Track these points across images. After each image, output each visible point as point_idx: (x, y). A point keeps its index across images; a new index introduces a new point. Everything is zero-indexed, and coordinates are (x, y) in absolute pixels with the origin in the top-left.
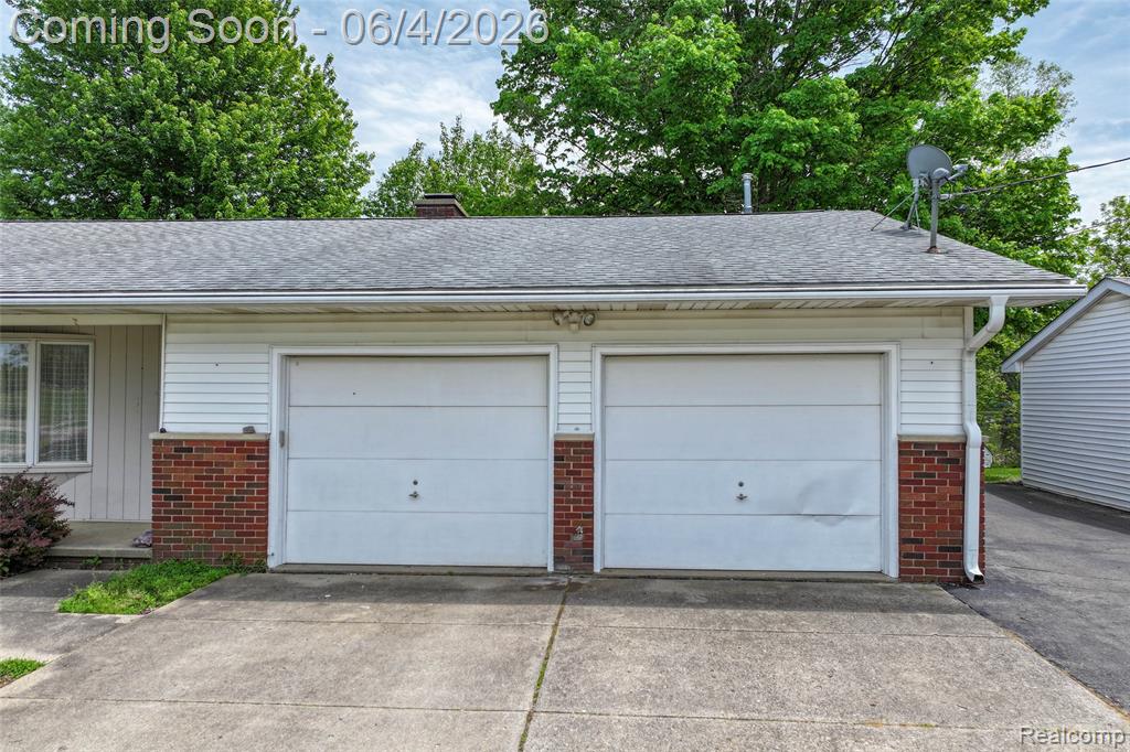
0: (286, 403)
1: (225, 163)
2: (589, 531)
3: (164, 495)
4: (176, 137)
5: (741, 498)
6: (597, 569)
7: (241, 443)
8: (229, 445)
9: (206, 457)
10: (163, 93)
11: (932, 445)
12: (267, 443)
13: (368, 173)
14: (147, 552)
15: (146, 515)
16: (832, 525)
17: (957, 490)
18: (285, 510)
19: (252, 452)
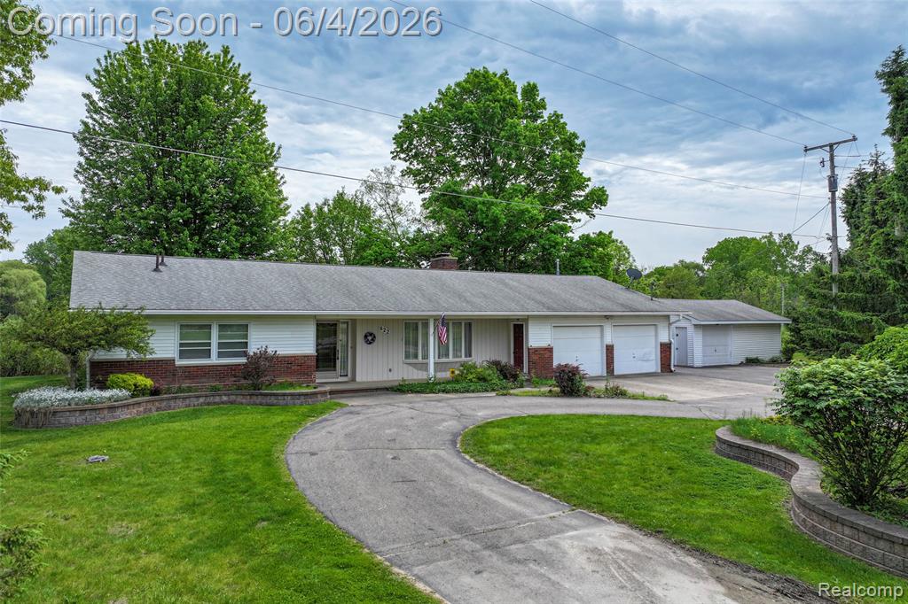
3: (532, 363)
5: (634, 357)
6: (614, 374)
8: (546, 349)
9: (541, 352)
11: (665, 344)
12: (552, 348)
16: (648, 362)
17: (669, 353)
19: (550, 350)
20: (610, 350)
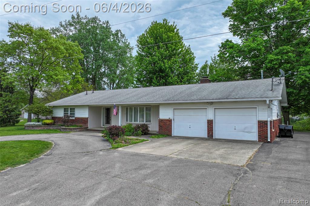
0: (174, 115)
1: (170, 71)
2: (212, 133)
3: (160, 126)
4: (161, 67)
5: (235, 129)
6: (214, 138)
7: (168, 120)
8: (167, 120)
9: (165, 122)
10: (159, 60)
11: (263, 121)
12: (171, 120)
13: (198, 68)
14: (158, 133)
15: (158, 130)
16: (249, 133)
17: (266, 128)
18: (174, 129)
19: (170, 121)
20: (210, 123)
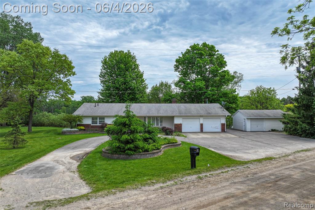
20: (202, 125)
